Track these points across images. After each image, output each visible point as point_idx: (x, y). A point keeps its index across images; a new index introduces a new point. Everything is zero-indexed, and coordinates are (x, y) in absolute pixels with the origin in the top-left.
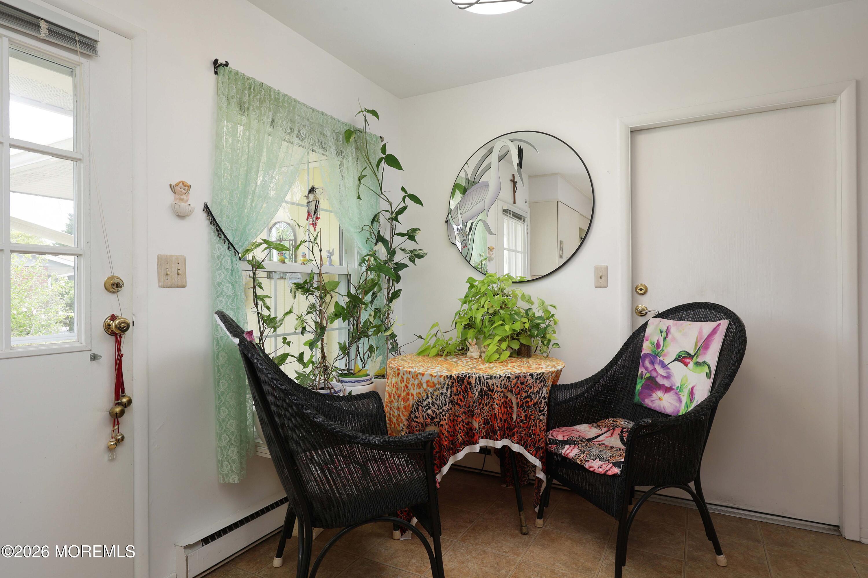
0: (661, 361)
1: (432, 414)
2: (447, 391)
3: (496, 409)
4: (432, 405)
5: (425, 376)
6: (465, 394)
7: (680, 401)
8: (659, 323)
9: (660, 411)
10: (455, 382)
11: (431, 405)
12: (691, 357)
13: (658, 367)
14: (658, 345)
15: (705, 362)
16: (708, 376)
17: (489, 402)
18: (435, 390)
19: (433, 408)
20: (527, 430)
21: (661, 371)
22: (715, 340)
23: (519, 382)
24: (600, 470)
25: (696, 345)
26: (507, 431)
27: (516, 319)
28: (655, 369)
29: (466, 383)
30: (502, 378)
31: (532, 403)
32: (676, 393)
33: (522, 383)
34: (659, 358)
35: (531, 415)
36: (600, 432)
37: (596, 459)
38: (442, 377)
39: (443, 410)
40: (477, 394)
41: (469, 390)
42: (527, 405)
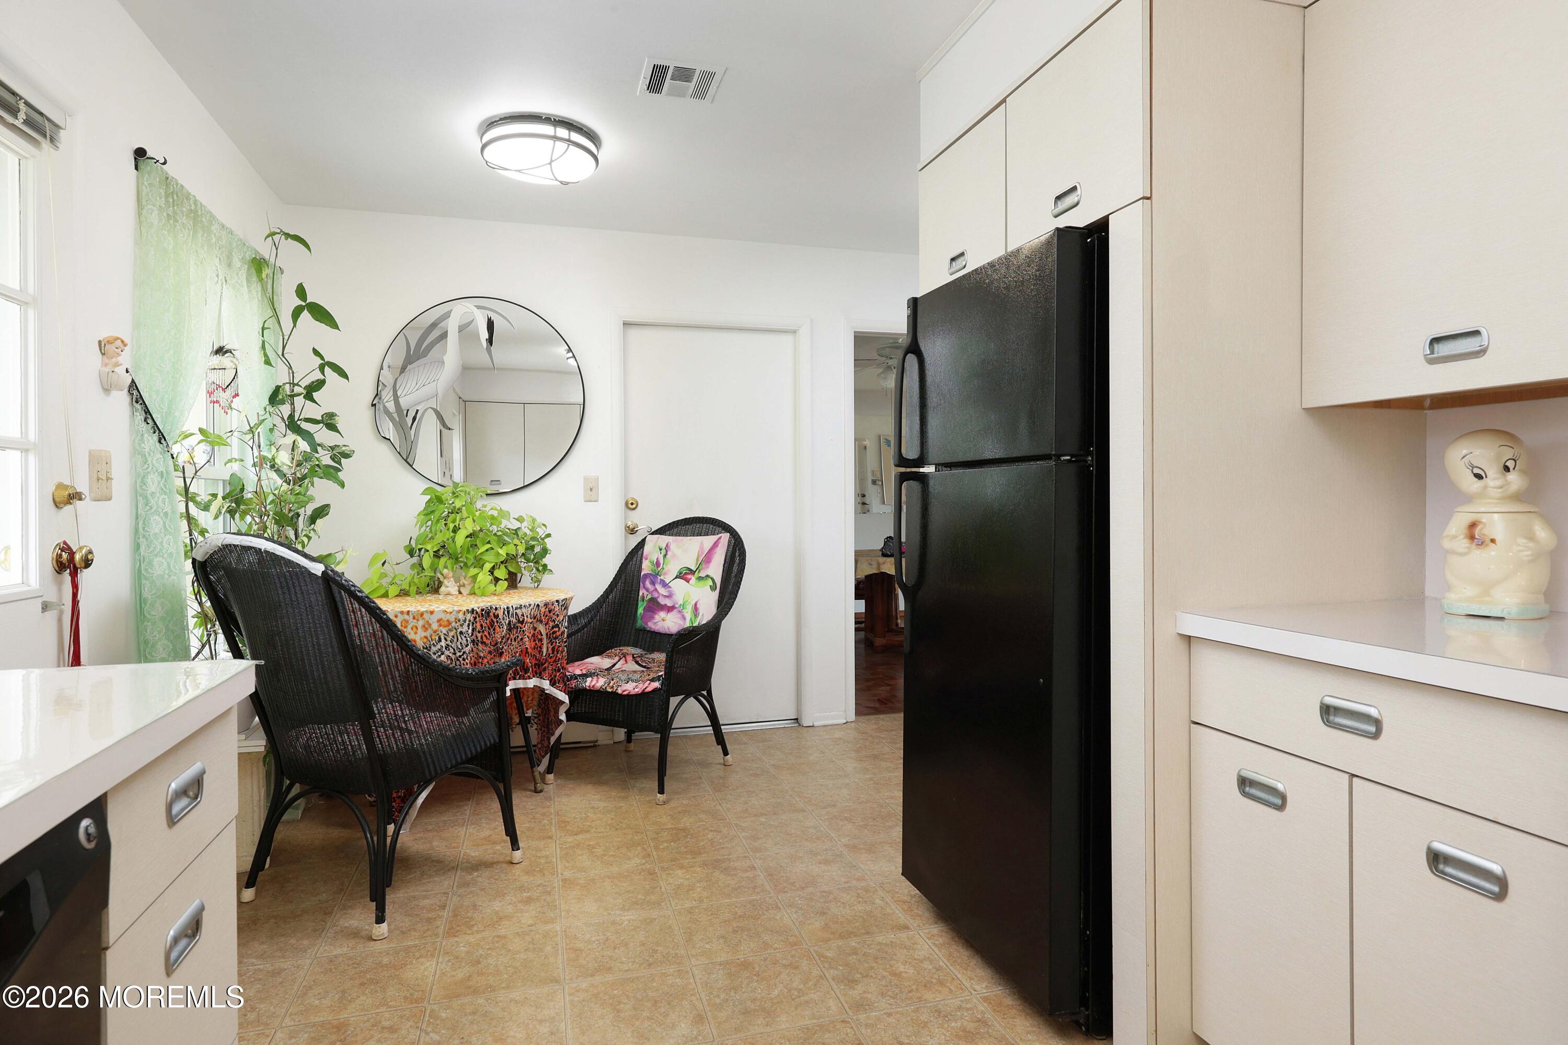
0: (662, 580)
1: (446, 660)
2: (469, 628)
3: (527, 643)
4: (446, 649)
5: (435, 614)
6: (490, 630)
7: (684, 618)
8: (658, 540)
9: (664, 632)
10: (479, 616)
11: (444, 650)
12: (692, 572)
13: (658, 587)
14: (658, 564)
15: (707, 576)
16: (713, 588)
17: (518, 636)
18: (451, 630)
19: (447, 653)
20: (554, 664)
21: (662, 591)
22: (717, 553)
23: (547, 609)
24: (636, 690)
25: (697, 560)
26: (535, 668)
27: (507, 541)
28: (656, 590)
29: (492, 616)
30: (532, 606)
31: (560, 633)
32: (680, 612)
33: (550, 611)
34: (659, 577)
35: (559, 647)
36: (615, 661)
37: (628, 682)
38: (461, 612)
39: (464, 652)
40: (505, 627)
41: (496, 624)
42: (554, 636)
